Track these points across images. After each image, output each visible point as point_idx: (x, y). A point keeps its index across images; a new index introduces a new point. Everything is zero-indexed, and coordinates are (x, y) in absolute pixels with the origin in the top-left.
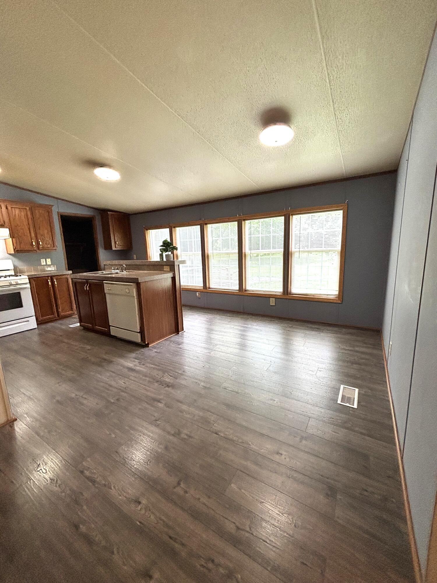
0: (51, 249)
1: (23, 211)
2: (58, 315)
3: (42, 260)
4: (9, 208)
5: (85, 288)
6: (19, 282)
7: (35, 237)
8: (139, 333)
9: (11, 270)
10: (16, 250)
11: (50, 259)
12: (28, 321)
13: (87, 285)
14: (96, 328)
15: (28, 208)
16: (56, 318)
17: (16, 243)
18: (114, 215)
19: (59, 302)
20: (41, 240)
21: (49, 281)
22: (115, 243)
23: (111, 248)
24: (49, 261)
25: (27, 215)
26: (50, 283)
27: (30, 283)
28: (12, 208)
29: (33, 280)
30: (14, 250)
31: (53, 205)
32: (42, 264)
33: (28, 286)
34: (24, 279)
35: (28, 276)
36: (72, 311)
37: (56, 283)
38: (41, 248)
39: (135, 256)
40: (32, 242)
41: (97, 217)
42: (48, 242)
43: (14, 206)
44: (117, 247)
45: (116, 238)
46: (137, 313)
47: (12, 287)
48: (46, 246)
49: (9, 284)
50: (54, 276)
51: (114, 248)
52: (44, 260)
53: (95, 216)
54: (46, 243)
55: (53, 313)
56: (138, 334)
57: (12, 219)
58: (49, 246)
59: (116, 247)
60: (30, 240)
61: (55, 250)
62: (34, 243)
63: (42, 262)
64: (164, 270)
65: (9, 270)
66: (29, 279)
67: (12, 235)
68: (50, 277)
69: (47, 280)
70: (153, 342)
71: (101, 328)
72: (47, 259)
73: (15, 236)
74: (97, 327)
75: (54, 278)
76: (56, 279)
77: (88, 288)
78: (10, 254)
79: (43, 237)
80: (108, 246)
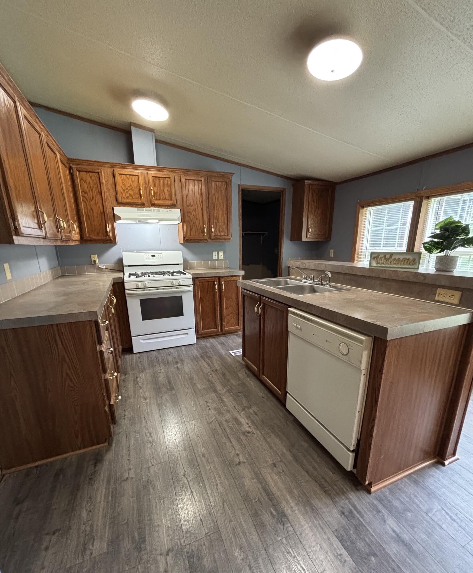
0: (224, 239)
1: (198, 183)
2: (222, 330)
3: (214, 252)
4: (183, 180)
5: (256, 309)
6: (182, 283)
7: (208, 221)
8: (353, 451)
9: (181, 264)
10: (186, 238)
11: (223, 252)
12: (187, 334)
13: (260, 305)
14: (263, 378)
15: (203, 179)
16: (219, 332)
17: (187, 230)
18: (312, 185)
19: (225, 312)
20: (214, 225)
21: (216, 283)
22: (308, 230)
23: (299, 238)
24: (221, 254)
25: (201, 189)
26: (216, 287)
27: (194, 284)
28: (186, 179)
29: (198, 281)
30: (184, 238)
31: (234, 174)
32: (214, 258)
33: (191, 288)
34: (187, 279)
35: (193, 275)
36: (239, 326)
37: (223, 287)
38: (212, 237)
39: (332, 251)
40: (204, 228)
41: (287, 191)
42: (221, 230)
43: (188, 178)
44: (309, 236)
45: (310, 223)
46: (358, 408)
47: (174, 290)
48: (219, 234)
49: (171, 285)
50: (223, 277)
51: (304, 239)
52: (217, 252)
53: (285, 189)
54: (219, 231)
55: (216, 327)
56: (351, 454)
57: (185, 196)
58: (222, 234)
59: (307, 237)
60: (201, 225)
61: (229, 240)
62: (205, 230)
63: (214, 255)
64: (437, 298)
65: (178, 264)
66: (194, 279)
67: (183, 219)
68: (217, 278)
69: (214, 282)
70: (381, 479)
71: (272, 384)
72: (220, 252)
73: (186, 220)
74: (264, 376)
75: (222, 280)
76: (225, 281)
77: (260, 310)
78: (181, 244)
79: (216, 221)
80: (296, 236)
